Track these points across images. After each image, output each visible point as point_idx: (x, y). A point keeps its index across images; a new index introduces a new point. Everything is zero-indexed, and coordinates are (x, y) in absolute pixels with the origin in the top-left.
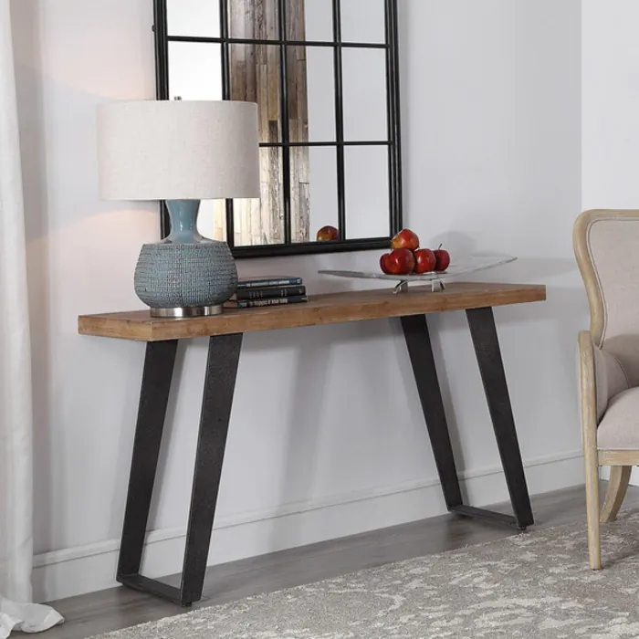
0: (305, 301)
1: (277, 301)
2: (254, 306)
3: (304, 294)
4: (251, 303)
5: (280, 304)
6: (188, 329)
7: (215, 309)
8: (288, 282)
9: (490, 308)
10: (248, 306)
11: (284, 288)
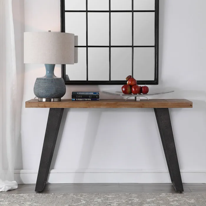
0: (98, 100)
1: (87, 99)
2: (78, 100)
3: (98, 98)
4: (77, 99)
5: (88, 100)
6: (38, 105)
7: (56, 100)
8: (93, 93)
9: (168, 108)
10: (76, 100)
11: (90, 95)
